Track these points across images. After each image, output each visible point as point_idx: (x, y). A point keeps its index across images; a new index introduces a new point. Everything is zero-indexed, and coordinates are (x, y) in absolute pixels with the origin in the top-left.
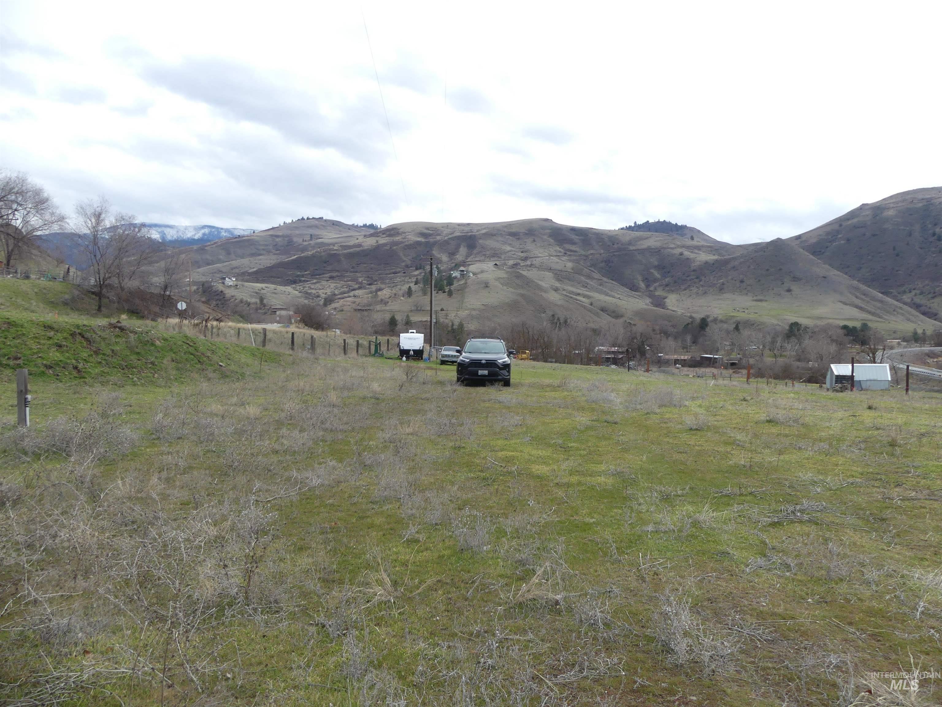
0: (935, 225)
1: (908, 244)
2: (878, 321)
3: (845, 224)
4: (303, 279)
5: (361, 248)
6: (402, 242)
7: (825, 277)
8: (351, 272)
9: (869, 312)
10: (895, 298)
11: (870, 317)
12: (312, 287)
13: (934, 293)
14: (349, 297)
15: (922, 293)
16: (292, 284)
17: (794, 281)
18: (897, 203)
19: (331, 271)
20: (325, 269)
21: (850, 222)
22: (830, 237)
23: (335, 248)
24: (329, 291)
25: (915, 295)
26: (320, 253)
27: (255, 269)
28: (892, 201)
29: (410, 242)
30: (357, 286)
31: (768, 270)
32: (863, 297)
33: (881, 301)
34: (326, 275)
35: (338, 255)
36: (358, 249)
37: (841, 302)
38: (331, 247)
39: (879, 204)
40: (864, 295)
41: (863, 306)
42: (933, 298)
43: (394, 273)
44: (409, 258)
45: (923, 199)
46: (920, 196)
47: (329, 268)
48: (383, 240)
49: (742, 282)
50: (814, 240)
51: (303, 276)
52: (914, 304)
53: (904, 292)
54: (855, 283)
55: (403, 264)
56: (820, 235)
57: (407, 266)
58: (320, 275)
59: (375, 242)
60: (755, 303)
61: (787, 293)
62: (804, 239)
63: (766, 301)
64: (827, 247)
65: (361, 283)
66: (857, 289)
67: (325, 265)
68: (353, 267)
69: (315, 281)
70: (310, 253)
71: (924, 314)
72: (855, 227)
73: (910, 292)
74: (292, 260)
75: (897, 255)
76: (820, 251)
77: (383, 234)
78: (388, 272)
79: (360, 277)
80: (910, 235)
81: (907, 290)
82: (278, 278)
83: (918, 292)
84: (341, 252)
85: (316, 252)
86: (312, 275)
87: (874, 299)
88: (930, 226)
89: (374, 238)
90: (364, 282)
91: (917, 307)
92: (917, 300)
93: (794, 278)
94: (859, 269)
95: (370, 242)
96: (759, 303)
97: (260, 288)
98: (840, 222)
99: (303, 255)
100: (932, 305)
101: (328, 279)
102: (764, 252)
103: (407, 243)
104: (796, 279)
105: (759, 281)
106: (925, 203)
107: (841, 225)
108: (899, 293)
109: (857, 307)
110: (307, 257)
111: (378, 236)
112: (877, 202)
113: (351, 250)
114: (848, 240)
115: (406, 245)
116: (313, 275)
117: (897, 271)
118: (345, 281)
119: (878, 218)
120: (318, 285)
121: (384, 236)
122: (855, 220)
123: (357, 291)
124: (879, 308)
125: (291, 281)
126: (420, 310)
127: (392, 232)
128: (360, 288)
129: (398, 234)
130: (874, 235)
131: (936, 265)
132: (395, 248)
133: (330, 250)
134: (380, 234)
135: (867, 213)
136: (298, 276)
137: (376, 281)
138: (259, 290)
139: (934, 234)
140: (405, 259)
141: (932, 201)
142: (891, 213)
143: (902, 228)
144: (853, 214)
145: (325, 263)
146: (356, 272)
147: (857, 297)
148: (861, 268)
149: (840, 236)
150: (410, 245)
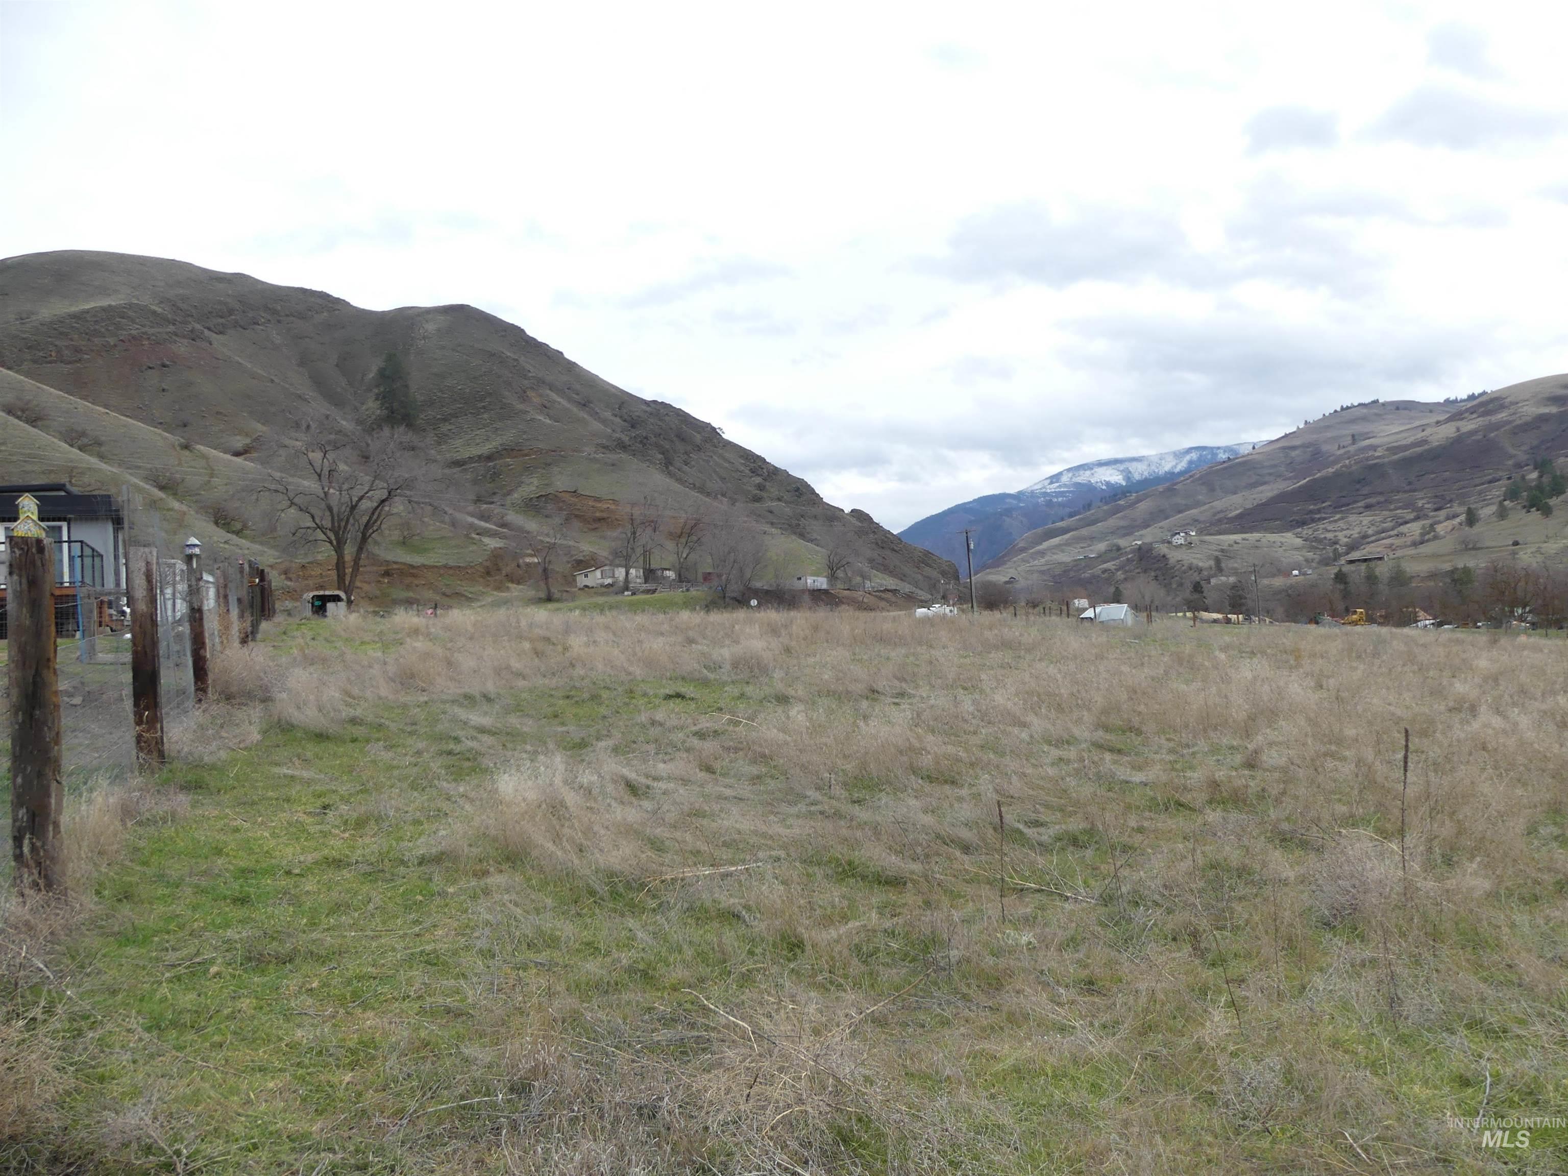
4: (1317, 516)
5: (1426, 447)
6: (1509, 422)
8: (1405, 492)
12: (1329, 528)
14: (1390, 537)
16: (1299, 527)
19: (1366, 496)
20: (1360, 493)
23: (1377, 454)
24: (1355, 533)
26: (1350, 466)
27: (1238, 512)
29: (1524, 419)
30: (1412, 516)
34: (1359, 504)
35: (1383, 465)
36: (1418, 450)
38: (1371, 453)
43: (1490, 482)
44: (1524, 448)
47: (1365, 491)
48: (1468, 426)
51: (1319, 511)
55: (1510, 462)
57: (1519, 466)
58: (1348, 505)
59: (1454, 430)
65: (1422, 509)
67: (1358, 486)
68: (1410, 483)
69: (1338, 516)
70: (1330, 470)
74: (1299, 487)
77: (1472, 413)
78: (1477, 481)
79: (1423, 498)
82: (1277, 519)
84: (1386, 460)
85: (1342, 467)
86: (1335, 508)
89: (1453, 423)
90: (1426, 506)
95: (1448, 431)
97: (1232, 542)
99: (1318, 475)
101: (1361, 510)
103: (1518, 422)
110: (1325, 479)
111: (1463, 419)
113: (1407, 453)
115: (1518, 426)
116: (1338, 507)
118: (1391, 510)
120: (1341, 524)
121: (1474, 416)
123: (1408, 525)
125: (1297, 522)
126: (1470, 549)
127: (1491, 406)
128: (1417, 518)
129: (1503, 407)
132: (1492, 435)
133: (1367, 459)
134: (1466, 415)
136: (1311, 512)
137: (1451, 501)
138: (1230, 545)
140: (1512, 451)
145: (1359, 482)
146: (1415, 491)
150: (1526, 424)
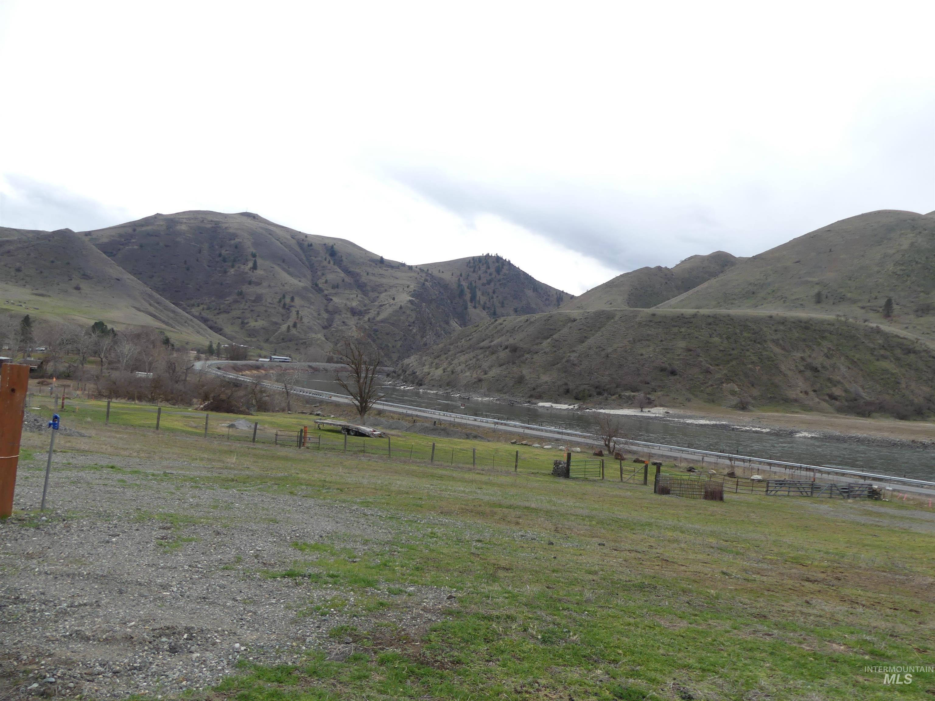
0: (221, 247)
1: (197, 260)
2: (171, 331)
3: (138, 229)
7: (118, 280)
9: (164, 322)
10: (184, 309)
11: (164, 326)
13: (220, 309)
15: (208, 309)
17: (84, 278)
18: (189, 219)
21: (144, 229)
22: (123, 240)
25: (203, 309)
28: (185, 217)
31: (53, 262)
32: (156, 305)
33: (174, 312)
37: (134, 307)
39: (172, 217)
40: (158, 303)
41: (157, 314)
42: (218, 314)
45: (212, 221)
46: (210, 218)
49: (18, 270)
50: (105, 240)
52: (202, 318)
53: (193, 305)
54: (149, 290)
56: (113, 236)
60: (34, 297)
61: (75, 291)
62: (94, 237)
63: (49, 296)
64: (119, 250)
66: (151, 296)
71: (211, 328)
72: (149, 234)
73: (198, 306)
75: (188, 269)
76: (112, 253)
80: (200, 252)
81: (195, 304)
83: (205, 307)
87: (166, 308)
88: (217, 247)
91: (205, 321)
92: (205, 314)
93: (84, 275)
94: (152, 277)
96: (41, 298)
98: (134, 226)
100: (218, 321)
102: (49, 241)
104: (86, 277)
105: (41, 272)
106: (214, 226)
107: (134, 230)
108: (188, 306)
109: (151, 314)
112: (171, 215)
114: (141, 246)
117: (187, 284)
119: (171, 230)
122: (149, 228)
124: (172, 318)
130: (167, 246)
131: (222, 284)
135: (161, 223)
139: (220, 255)
141: (220, 225)
142: (183, 227)
143: (193, 244)
144: (147, 221)
147: (150, 305)
148: (153, 276)
149: (133, 241)
